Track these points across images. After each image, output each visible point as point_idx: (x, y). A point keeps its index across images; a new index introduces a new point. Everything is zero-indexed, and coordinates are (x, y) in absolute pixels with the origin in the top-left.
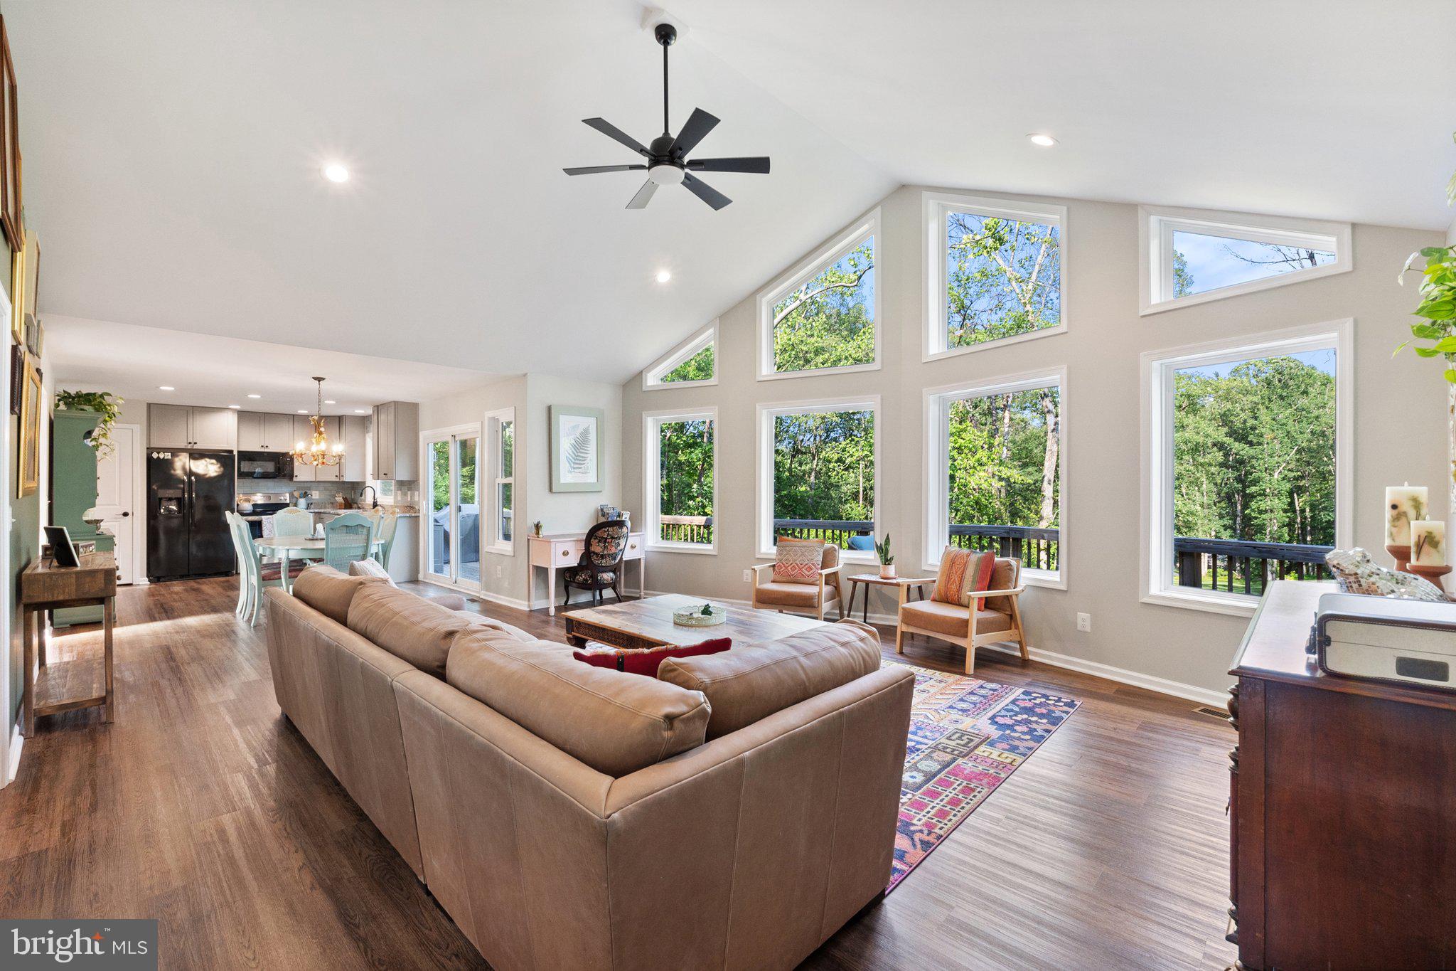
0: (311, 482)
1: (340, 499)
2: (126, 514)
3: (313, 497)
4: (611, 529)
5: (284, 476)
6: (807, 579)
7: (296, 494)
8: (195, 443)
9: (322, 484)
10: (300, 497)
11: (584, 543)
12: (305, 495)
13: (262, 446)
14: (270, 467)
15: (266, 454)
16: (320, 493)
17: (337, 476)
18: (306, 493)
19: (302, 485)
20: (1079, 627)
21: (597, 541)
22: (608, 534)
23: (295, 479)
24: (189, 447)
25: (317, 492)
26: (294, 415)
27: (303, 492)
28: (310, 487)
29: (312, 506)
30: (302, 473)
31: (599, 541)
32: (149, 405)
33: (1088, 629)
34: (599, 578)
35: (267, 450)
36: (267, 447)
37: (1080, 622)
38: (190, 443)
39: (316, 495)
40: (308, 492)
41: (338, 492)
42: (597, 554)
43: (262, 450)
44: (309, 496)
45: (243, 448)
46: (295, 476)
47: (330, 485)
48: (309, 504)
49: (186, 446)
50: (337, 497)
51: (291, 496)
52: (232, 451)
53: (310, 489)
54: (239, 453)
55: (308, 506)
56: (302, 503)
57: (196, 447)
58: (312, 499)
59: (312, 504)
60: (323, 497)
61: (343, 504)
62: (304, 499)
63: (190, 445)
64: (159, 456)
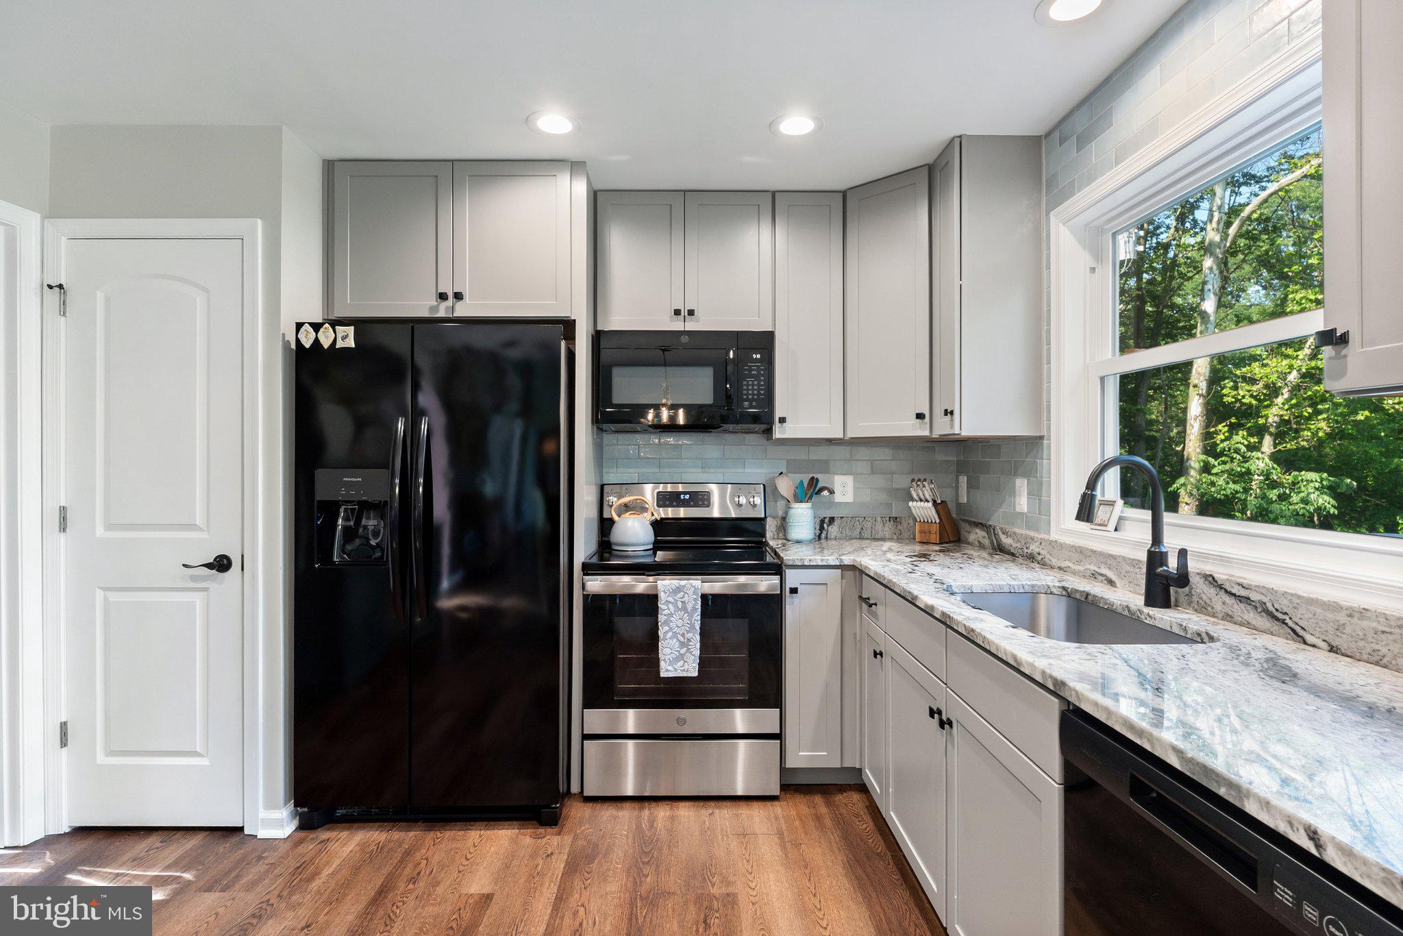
0: (830, 441)
1: (924, 510)
2: (222, 564)
3: (838, 498)
5: (745, 420)
7: (785, 486)
8: (458, 296)
9: (863, 452)
10: (796, 500)
12: (812, 490)
13: (677, 312)
14: (699, 389)
15: (684, 339)
16: (855, 480)
17: (920, 416)
18: (814, 482)
19: (800, 454)
23: (779, 432)
24: (441, 314)
25: (849, 480)
26: (774, 193)
27: (806, 478)
28: (826, 462)
29: (833, 530)
30: (802, 407)
32: (332, 165)
35: (691, 326)
36: (691, 313)
38: (443, 297)
39: (844, 490)
40: (823, 481)
41: (921, 482)
43: (678, 325)
44: (825, 493)
45: (619, 319)
46: (782, 420)
47: (884, 453)
48: (822, 521)
49: (433, 309)
50: (912, 499)
51: (769, 492)
52: (568, 327)
53: (825, 467)
54: (598, 338)
55: (822, 528)
56: (803, 518)
57: (463, 310)
58: (832, 504)
59: (832, 520)
60: (867, 496)
61: (935, 528)
62: (809, 505)
63: (444, 305)
64: (317, 340)
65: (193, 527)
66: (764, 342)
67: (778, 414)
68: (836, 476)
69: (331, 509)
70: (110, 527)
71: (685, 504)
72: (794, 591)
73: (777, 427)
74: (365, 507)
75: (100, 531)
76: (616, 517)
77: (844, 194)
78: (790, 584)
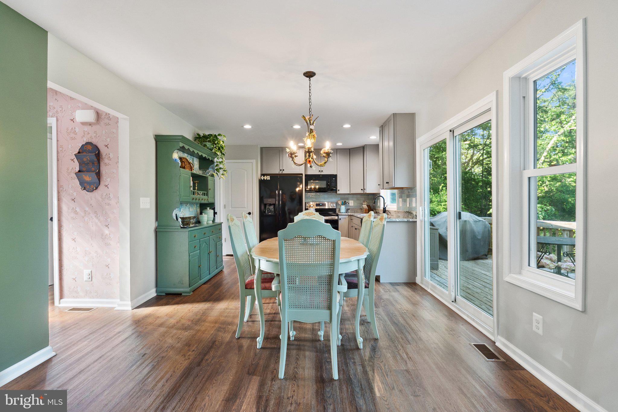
0: (349, 194)
1: (365, 206)
2: (250, 213)
3: (350, 205)
5: (332, 190)
7: (340, 203)
8: (283, 170)
9: (355, 196)
10: (342, 205)
12: (345, 203)
13: (320, 171)
14: (323, 184)
15: (321, 176)
17: (362, 190)
18: (345, 202)
19: (343, 196)
23: (338, 193)
24: (280, 173)
25: (352, 201)
26: (337, 149)
28: (348, 198)
29: (349, 211)
30: (343, 187)
32: (262, 149)
35: (322, 173)
36: (322, 171)
38: (281, 170)
39: (351, 203)
40: (347, 201)
41: (364, 201)
43: (320, 173)
44: (347, 204)
45: (309, 173)
46: (339, 190)
47: (359, 196)
48: (347, 209)
49: (279, 172)
50: (363, 205)
51: (337, 204)
52: (302, 174)
53: (348, 199)
54: (306, 175)
55: (347, 211)
56: (343, 208)
57: (284, 172)
58: (349, 206)
59: (349, 209)
60: (356, 204)
61: (367, 210)
62: (344, 206)
63: (281, 171)
64: (264, 178)
65: (245, 208)
66: (335, 176)
67: (338, 189)
68: (350, 201)
69: (265, 205)
70: (232, 207)
71: (321, 206)
72: (340, 219)
73: (338, 191)
74: (270, 205)
75: (230, 209)
76: (309, 208)
77: (350, 149)
78: (339, 218)
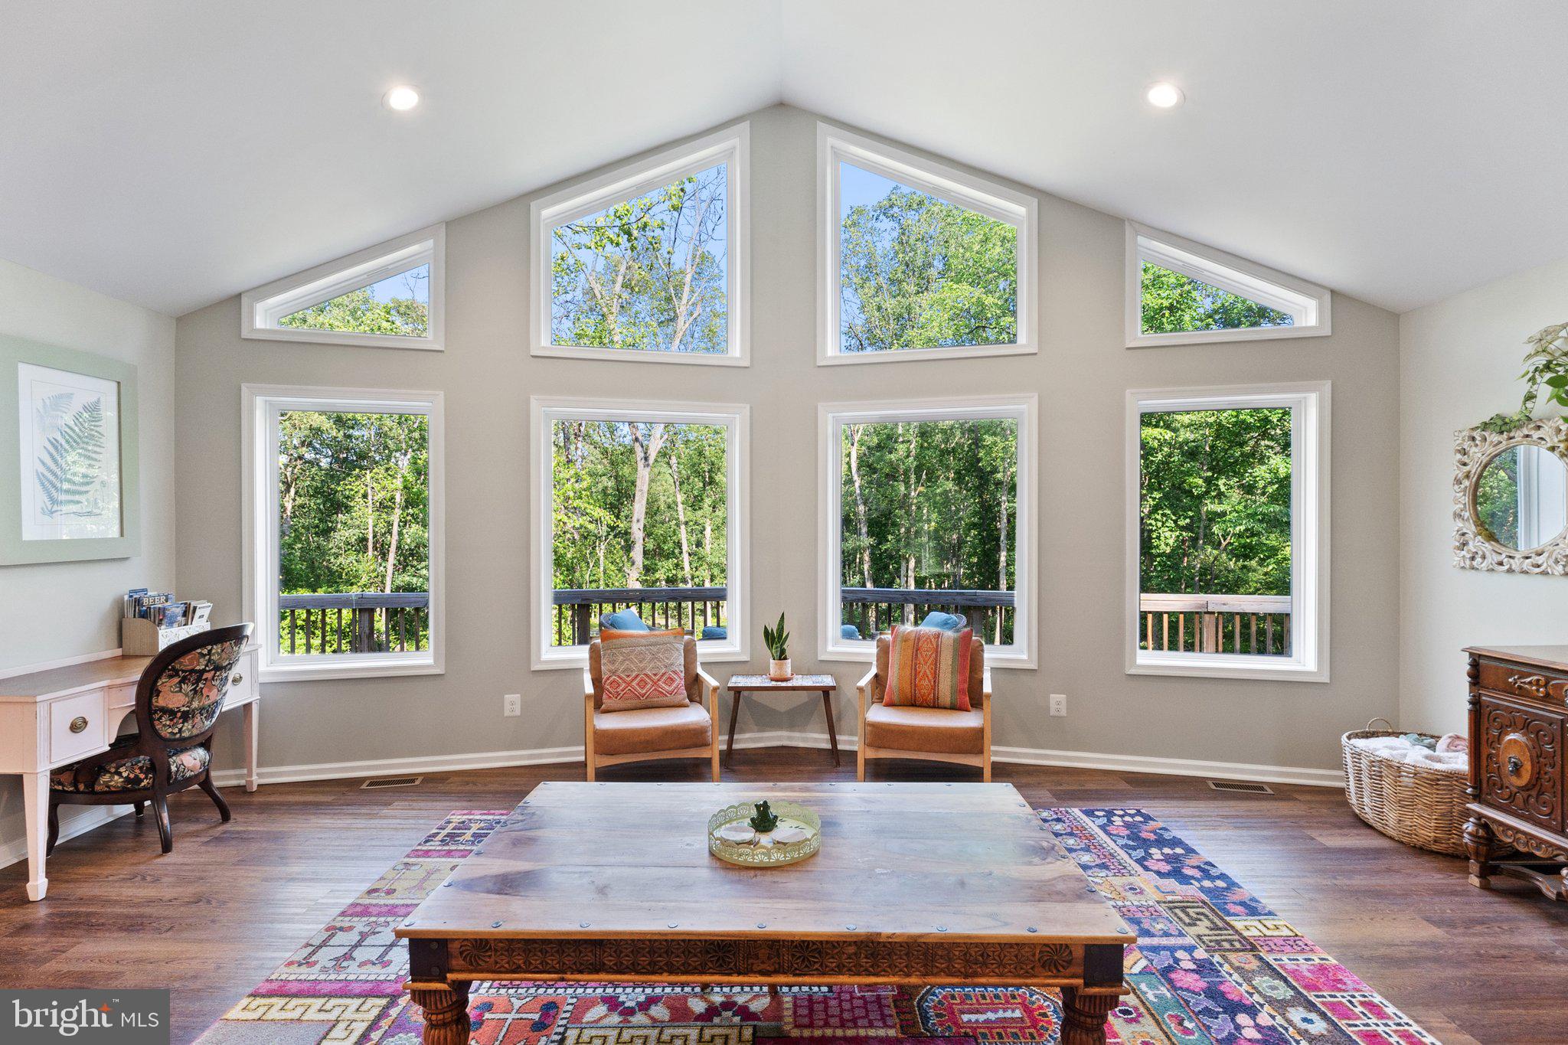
4: (217, 648)
6: (669, 699)
11: (135, 688)
20: (1053, 712)
21: (177, 680)
22: (209, 660)
31: (183, 680)
33: (1064, 713)
34: (173, 768)
37: (1053, 706)
42: (172, 713)
